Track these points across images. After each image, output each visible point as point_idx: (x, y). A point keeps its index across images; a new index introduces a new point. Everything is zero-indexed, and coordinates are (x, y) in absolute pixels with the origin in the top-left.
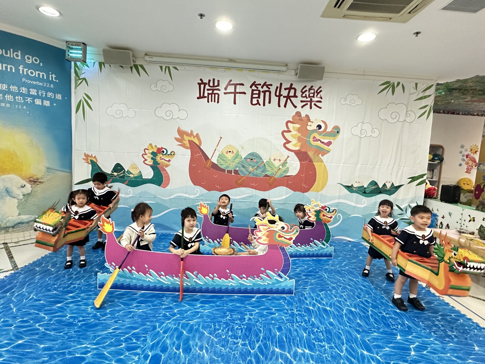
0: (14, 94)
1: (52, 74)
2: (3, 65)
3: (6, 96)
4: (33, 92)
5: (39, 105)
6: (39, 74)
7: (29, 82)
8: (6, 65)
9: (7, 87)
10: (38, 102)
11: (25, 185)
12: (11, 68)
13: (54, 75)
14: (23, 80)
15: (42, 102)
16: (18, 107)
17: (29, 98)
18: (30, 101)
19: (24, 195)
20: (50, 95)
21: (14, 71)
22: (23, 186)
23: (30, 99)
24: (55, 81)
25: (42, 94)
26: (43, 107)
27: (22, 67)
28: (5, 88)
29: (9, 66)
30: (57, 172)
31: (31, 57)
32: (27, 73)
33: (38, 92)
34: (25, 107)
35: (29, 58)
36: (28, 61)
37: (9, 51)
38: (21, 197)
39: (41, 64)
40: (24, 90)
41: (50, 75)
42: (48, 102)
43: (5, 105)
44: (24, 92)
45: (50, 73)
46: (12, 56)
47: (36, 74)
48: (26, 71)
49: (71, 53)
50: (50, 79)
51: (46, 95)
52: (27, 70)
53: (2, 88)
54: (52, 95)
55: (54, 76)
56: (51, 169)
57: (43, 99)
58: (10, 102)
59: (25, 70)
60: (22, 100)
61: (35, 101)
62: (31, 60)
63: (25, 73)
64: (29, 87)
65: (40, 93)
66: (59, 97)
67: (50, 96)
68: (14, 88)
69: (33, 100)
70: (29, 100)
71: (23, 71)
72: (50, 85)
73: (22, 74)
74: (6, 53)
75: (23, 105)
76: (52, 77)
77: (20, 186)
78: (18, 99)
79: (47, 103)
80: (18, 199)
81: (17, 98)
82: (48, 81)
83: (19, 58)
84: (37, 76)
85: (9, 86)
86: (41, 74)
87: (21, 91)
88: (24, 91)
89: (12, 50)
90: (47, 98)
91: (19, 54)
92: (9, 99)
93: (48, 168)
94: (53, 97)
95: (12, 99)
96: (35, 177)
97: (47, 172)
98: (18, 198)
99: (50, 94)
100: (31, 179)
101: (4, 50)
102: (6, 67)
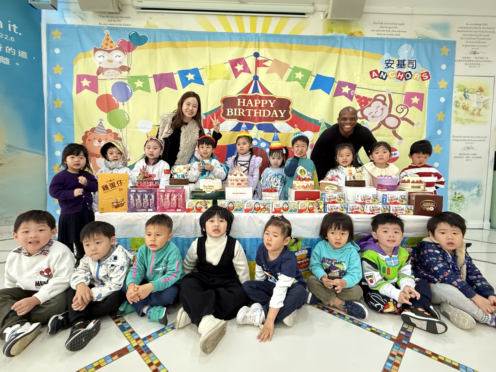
1: (12, 24)
20: (9, 50)
24: (17, 33)
41: (9, 25)
42: (7, 59)
45: (9, 22)
50: (10, 30)
51: (4, 49)
54: (13, 51)
55: (15, 26)
56: (14, 147)
66: (23, 55)
67: (9, 52)
72: (9, 38)
76: (12, 28)
79: (5, 61)
82: (6, 32)
90: (5, 54)
94: (14, 54)
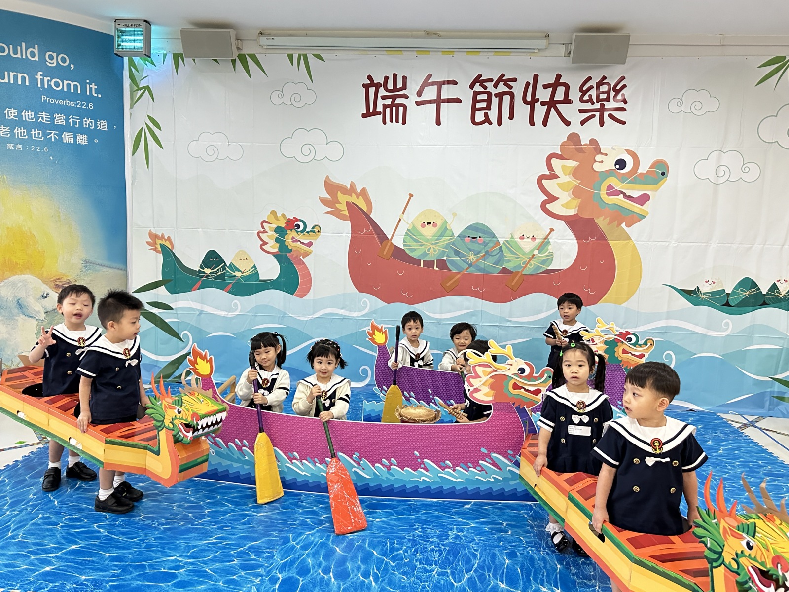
0: (29, 126)
1: (90, 84)
2: (11, 73)
3: (15, 131)
4: (60, 119)
5: (70, 144)
6: (69, 86)
7: (52, 101)
8: (16, 74)
9: (16, 115)
10: (68, 138)
11: (48, 294)
12: (23, 78)
13: (93, 84)
14: (44, 98)
15: (75, 138)
16: (36, 149)
17: (53, 132)
18: (55, 137)
19: (46, 312)
21: (27, 84)
22: (45, 295)
23: (54, 134)
24: (96, 95)
25: (74, 123)
26: (76, 146)
27: (41, 75)
28: (14, 116)
29: (20, 75)
30: (101, 268)
31: (55, 55)
32: (49, 86)
33: (67, 120)
34: (46, 149)
35: (51, 58)
36: (50, 63)
37: (19, 48)
38: (43, 316)
39: (72, 66)
40: (44, 117)
41: (88, 86)
42: (85, 137)
43: (15, 147)
44: (44, 122)
45: (88, 81)
46: (24, 57)
47: (63, 85)
48: (48, 81)
49: (123, 41)
50: (88, 93)
51: (81, 123)
52: (49, 79)
53: (9, 117)
54: (91, 122)
55: (94, 86)
56: (91, 263)
57: (75, 131)
58: (22, 142)
59: (46, 79)
60: (41, 136)
61: (63, 136)
62: (55, 61)
63: (46, 87)
64: (52, 110)
65: (70, 121)
66: (103, 125)
67: (87, 126)
68: (27, 115)
69: (60, 135)
70: (52, 134)
71: (42, 81)
72: (87, 106)
73: (41, 88)
74: (15, 53)
75: (42, 144)
76: (91, 89)
77: (40, 295)
78: (35, 134)
79: (83, 139)
80: (37, 320)
81: (33, 132)
82: (84, 97)
83: (36, 58)
84: (65, 90)
85: (20, 112)
86: (72, 84)
87: (40, 119)
88: (45, 119)
89: (23, 44)
90: (82, 130)
91: (36, 51)
92: (21, 136)
93: (86, 262)
94: (93, 128)
95: (25, 136)
96: (65, 279)
97: (83, 269)
98: (37, 318)
99: (87, 122)
100: (57, 283)
101: (11, 47)
102: (16, 77)
